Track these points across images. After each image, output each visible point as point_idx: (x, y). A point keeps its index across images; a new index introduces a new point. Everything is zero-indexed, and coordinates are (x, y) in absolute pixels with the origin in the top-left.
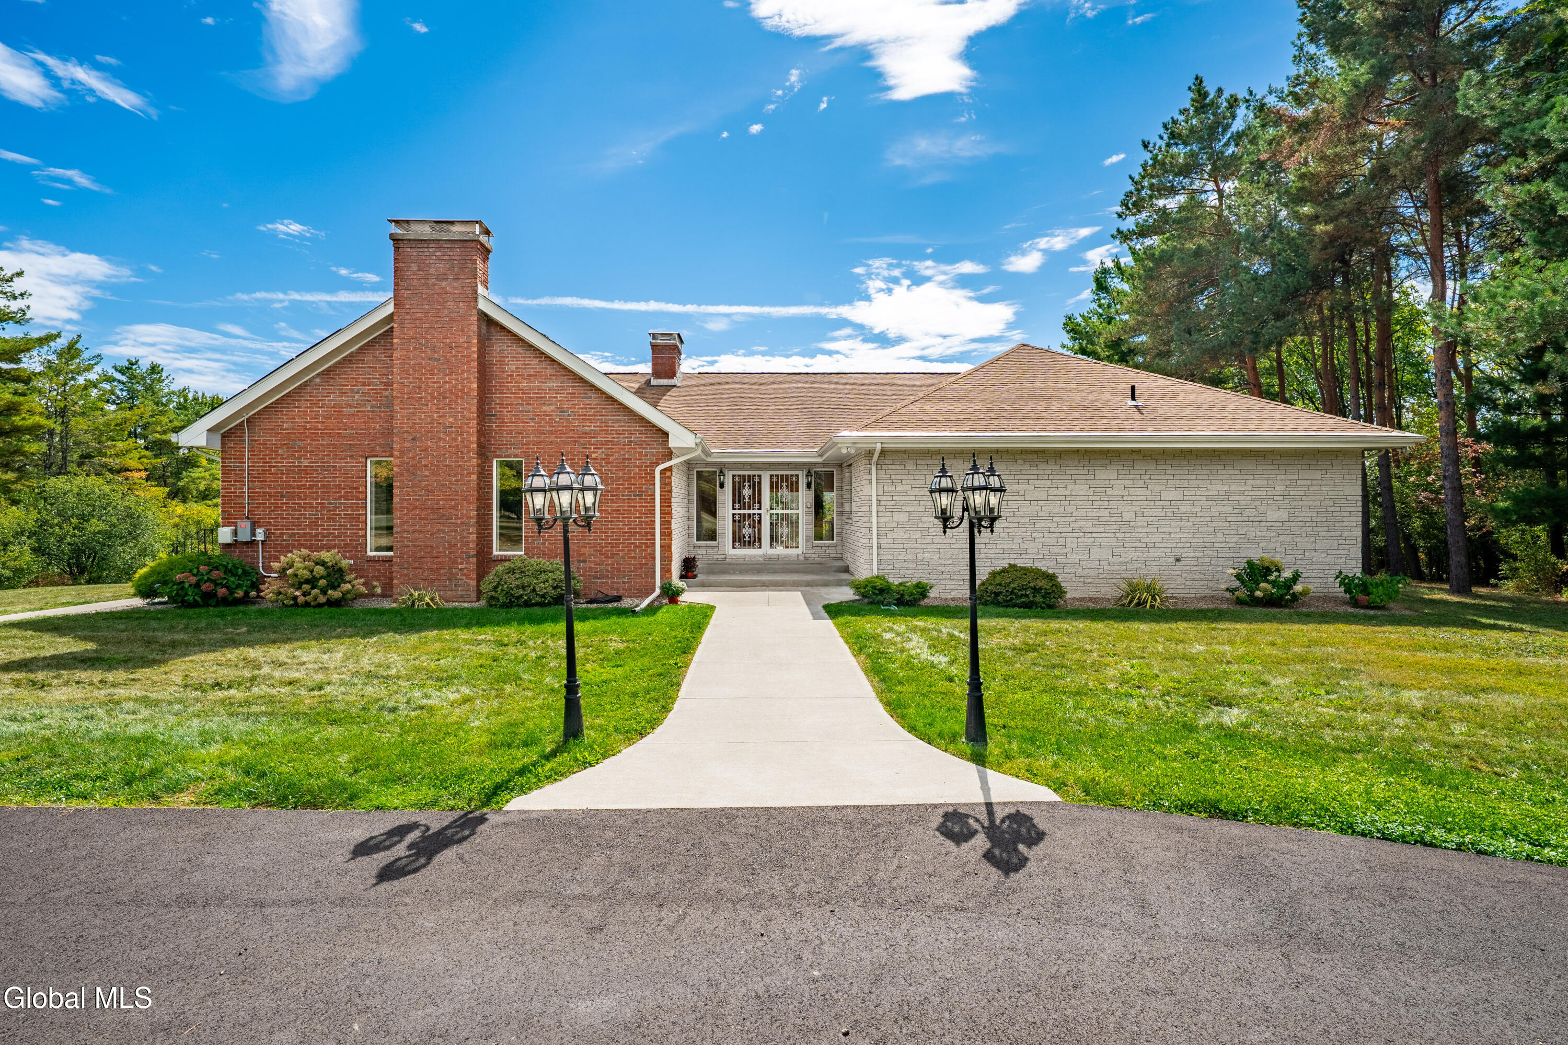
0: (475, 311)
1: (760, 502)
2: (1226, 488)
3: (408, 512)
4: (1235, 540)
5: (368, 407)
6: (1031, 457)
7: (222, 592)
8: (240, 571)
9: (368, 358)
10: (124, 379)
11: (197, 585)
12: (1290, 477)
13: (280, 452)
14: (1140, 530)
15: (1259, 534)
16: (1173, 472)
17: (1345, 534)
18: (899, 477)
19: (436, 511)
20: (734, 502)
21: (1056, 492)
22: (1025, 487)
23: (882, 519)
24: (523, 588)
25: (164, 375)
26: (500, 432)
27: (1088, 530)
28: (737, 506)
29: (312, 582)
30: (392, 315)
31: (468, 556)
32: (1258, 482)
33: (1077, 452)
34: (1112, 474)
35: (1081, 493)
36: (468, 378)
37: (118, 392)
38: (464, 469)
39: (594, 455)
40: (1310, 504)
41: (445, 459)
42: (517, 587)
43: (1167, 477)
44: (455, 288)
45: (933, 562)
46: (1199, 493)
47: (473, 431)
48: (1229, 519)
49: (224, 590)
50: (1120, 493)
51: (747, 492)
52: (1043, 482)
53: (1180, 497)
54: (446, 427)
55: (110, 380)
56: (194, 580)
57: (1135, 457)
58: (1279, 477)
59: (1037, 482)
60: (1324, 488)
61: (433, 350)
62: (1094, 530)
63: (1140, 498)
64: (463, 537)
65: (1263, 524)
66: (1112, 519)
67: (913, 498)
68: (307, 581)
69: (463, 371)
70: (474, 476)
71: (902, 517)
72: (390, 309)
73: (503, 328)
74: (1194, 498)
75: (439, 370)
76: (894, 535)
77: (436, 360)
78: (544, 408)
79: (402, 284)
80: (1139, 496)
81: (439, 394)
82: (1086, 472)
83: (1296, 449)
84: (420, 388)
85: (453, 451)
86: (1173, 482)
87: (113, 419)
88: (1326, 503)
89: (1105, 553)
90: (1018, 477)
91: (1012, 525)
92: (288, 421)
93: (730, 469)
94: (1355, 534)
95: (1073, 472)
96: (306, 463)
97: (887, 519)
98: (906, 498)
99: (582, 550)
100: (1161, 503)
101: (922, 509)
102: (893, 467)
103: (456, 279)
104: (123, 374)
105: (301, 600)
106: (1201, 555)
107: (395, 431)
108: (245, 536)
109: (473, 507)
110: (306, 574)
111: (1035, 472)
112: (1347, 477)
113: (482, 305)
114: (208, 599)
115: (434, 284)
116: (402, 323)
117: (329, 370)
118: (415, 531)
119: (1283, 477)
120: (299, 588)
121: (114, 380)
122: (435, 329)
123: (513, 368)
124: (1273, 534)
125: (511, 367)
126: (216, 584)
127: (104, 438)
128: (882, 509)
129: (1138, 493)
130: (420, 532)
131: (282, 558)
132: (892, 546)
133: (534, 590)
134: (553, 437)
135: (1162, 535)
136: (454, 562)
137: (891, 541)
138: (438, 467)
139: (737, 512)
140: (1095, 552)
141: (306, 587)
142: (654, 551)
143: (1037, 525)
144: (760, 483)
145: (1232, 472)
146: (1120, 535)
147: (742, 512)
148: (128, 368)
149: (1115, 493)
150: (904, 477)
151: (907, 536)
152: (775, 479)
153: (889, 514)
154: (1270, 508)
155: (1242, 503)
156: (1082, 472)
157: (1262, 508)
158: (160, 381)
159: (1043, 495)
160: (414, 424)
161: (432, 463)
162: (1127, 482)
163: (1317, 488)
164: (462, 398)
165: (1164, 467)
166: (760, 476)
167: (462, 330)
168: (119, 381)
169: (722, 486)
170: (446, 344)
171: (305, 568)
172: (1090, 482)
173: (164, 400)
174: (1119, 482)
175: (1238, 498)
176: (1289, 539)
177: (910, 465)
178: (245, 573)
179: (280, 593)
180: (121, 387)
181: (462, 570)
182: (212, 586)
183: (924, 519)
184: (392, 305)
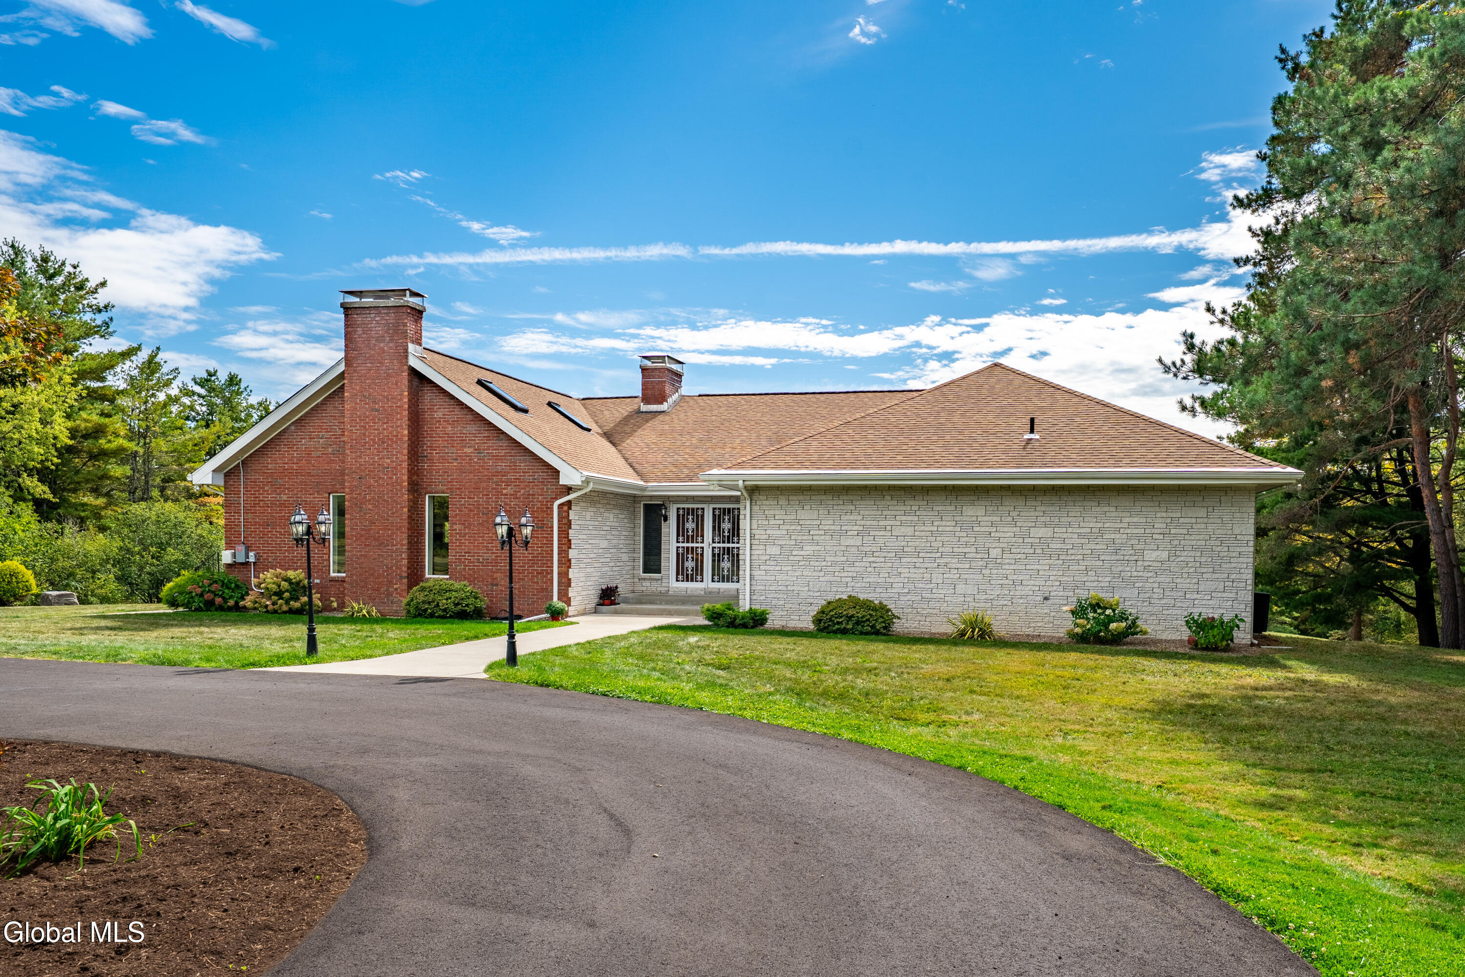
0: (406, 367)
1: (702, 536)
2: (1099, 525)
3: (357, 540)
4: (1108, 579)
5: (330, 450)
6: (898, 493)
7: (218, 600)
8: (233, 585)
9: (330, 408)
10: (203, 392)
11: (201, 595)
12: (1170, 515)
13: (266, 488)
14: (1007, 567)
15: (1135, 574)
16: (1043, 508)
17: (1233, 576)
18: (772, 512)
19: (376, 539)
20: (678, 535)
21: (922, 528)
22: (892, 523)
23: (756, 552)
24: (429, 603)
25: (243, 386)
26: (430, 471)
27: (954, 566)
28: (681, 539)
29: (279, 594)
30: (343, 373)
31: (401, 578)
32: (1135, 520)
33: (945, 488)
34: (981, 511)
35: (948, 529)
36: (401, 426)
37: (198, 408)
38: (398, 503)
39: (504, 492)
40: (1194, 543)
41: (384, 495)
42: (424, 602)
43: (1037, 514)
44: (390, 348)
45: (802, 594)
46: (1070, 530)
47: (405, 471)
48: (1102, 558)
49: (220, 599)
50: (987, 529)
51: (690, 525)
52: (910, 518)
53: (1050, 534)
54: (384, 468)
55: (191, 394)
56: (199, 590)
57: (1004, 493)
58: (1158, 515)
59: (904, 518)
60: (1210, 527)
61: (374, 402)
62: (959, 566)
63: (1009, 535)
64: (397, 561)
65: (1140, 563)
66: (979, 556)
67: (785, 532)
68: (276, 594)
69: (397, 419)
70: (406, 510)
71: (774, 550)
72: (342, 368)
73: (430, 382)
74: (1065, 536)
75: (379, 419)
76: (767, 568)
77: (378, 411)
78: (465, 450)
79: (350, 345)
80: (1008, 532)
81: (379, 439)
82: (953, 508)
83: (1179, 485)
84: (364, 434)
85: (390, 488)
86: (1043, 519)
87: (190, 439)
88: (1212, 543)
89: (971, 589)
90: (885, 513)
91: (878, 560)
92: (272, 463)
93: (675, 502)
94: (1244, 576)
95: (938, 508)
96: (285, 497)
97: (760, 552)
98: (779, 532)
99: (495, 575)
100: (1030, 540)
101: (793, 542)
102: (767, 503)
103: (391, 340)
104: (202, 387)
105: (270, 608)
106: (1071, 594)
107: (346, 471)
108: (241, 559)
109: (405, 536)
110: (274, 587)
111: (902, 508)
112: (1238, 515)
113: (413, 362)
114: (209, 605)
115: (375, 345)
116: (351, 379)
117: (300, 419)
118: (361, 555)
119: (1164, 515)
120: (270, 598)
121: (194, 393)
122: (375, 384)
123: (440, 414)
124: (1150, 574)
125: (438, 415)
126: (216, 595)
127: (183, 461)
128: (756, 542)
129: (1006, 529)
130: (365, 556)
131: (261, 575)
132: (764, 578)
133: (438, 605)
134: (471, 476)
135: (1030, 572)
136: (390, 582)
137: (763, 573)
138: (378, 502)
139: (681, 545)
140: (960, 588)
141: (274, 598)
142: (552, 577)
143: (904, 560)
144: (703, 516)
145: (1106, 509)
146: (986, 572)
147: (686, 545)
148: (207, 380)
149: (983, 529)
150: (777, 512)
151: (778, 568)
152: (717, 512)
153: (762, 547)
154: (1147, 547)
155: (1117, 541)
156: (949, 508)
157: (1139, 547)
158: (239, 393)
159: (909, 531)
160: (361, 465)
161: (374, 498)
162: (995, 519)
163: (1203, 526)
164: (396, 442)
165: (1034, 503)
166: (703, 509)
167: (396, 384)
168: (199, 396)
169: (666, 519)
170: (384, 397)
171: (274, 583)
172: (958, 519)
173: (243, 415)
174: (986, 518)
175: (1113, 536)
176: (1168, 580)
177: (783, 501)
178: (237, 586)
179: (256, 602)
180: (201, 401)
181: (396, 589)
182: (212, 596)
183: (794, 553)
184: (344, 364)
